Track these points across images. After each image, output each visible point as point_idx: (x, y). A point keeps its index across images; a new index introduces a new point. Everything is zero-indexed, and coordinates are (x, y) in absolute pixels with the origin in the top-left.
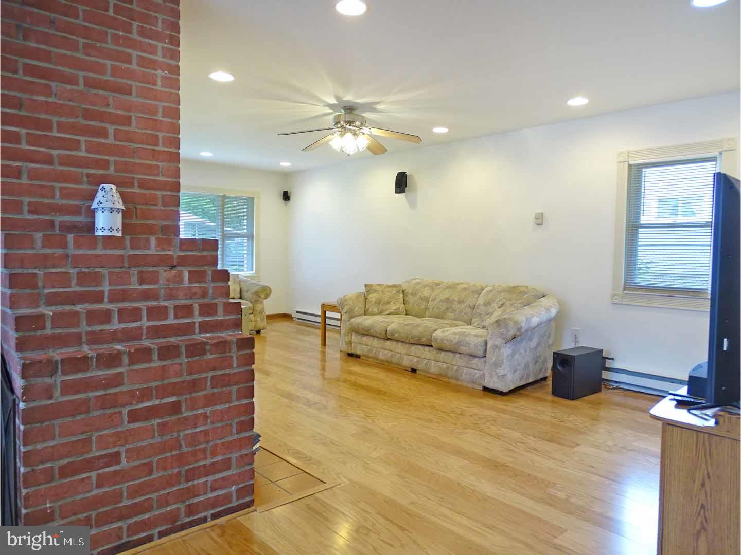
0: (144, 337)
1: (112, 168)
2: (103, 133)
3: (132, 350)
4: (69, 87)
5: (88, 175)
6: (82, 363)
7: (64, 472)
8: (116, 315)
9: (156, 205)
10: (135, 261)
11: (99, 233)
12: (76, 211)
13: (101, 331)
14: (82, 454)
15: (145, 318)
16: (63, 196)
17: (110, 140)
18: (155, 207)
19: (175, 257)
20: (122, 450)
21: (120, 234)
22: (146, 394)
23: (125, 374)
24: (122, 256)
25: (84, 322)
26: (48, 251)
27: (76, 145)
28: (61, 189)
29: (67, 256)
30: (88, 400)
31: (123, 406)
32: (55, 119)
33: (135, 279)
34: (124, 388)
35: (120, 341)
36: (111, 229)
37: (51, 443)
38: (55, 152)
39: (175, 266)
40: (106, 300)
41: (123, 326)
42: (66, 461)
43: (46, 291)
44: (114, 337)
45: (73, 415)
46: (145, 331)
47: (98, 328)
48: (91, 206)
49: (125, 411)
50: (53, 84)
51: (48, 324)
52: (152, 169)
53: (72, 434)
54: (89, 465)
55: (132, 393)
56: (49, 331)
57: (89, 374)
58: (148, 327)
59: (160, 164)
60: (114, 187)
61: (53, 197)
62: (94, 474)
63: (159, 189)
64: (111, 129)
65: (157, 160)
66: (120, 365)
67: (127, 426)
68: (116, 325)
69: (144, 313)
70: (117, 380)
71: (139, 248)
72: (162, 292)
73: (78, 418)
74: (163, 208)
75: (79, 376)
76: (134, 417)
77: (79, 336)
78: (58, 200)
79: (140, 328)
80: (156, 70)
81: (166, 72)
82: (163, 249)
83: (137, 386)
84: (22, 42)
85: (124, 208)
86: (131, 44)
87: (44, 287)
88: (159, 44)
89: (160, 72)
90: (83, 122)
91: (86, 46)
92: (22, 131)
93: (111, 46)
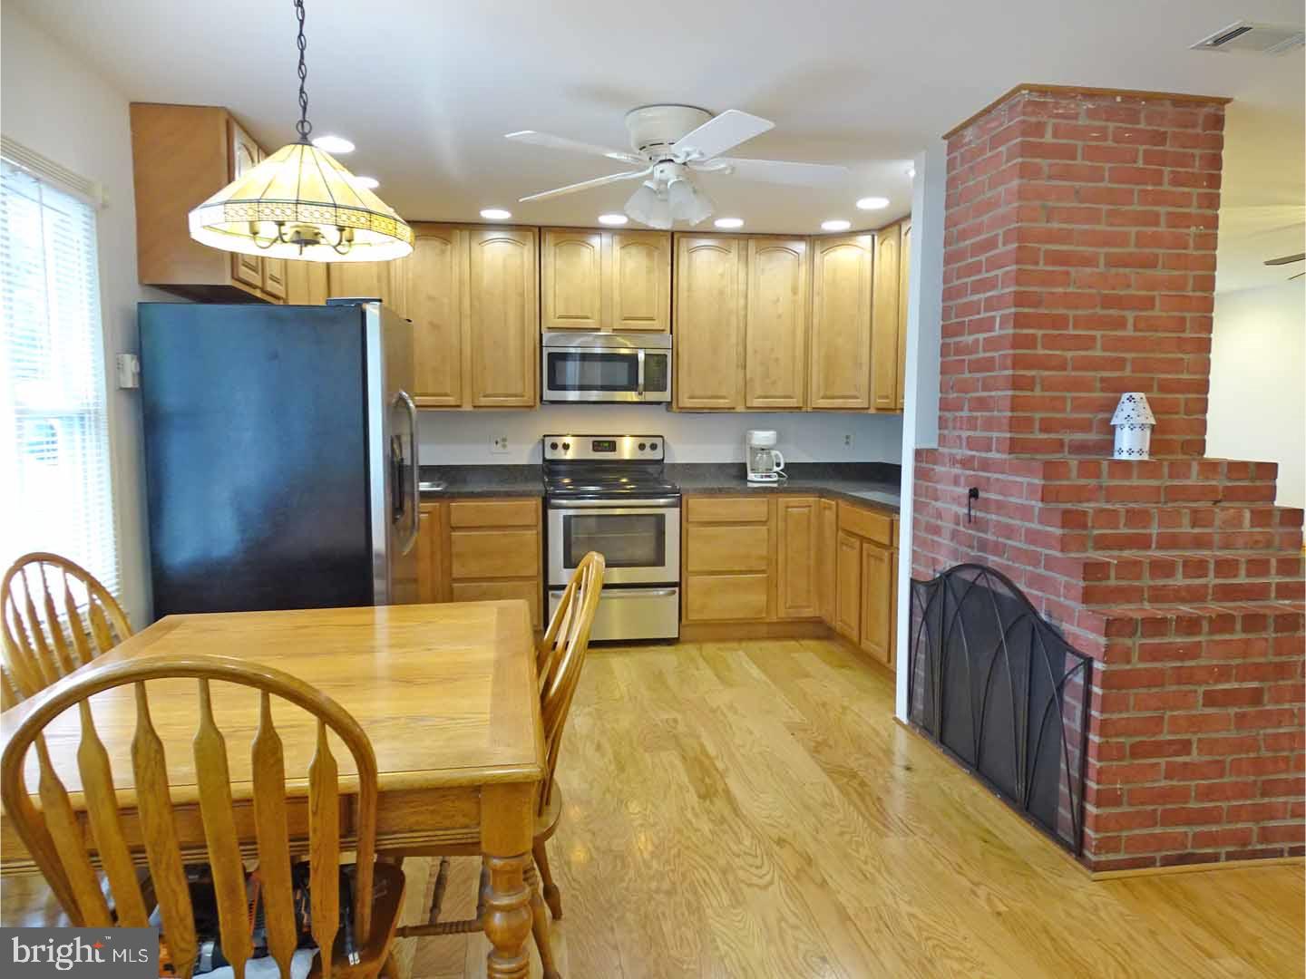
0: (1210, 597)
1: (1129, 368)
2: (1121, 324)
3: (1214, 616)
4: (1088, 270)
5: (1103, 380)
6: (1156, 625)
7: (1136, 751)
8: (1181, 569)
9: (1177, 413)
10: (1174, 494)
12: (1085, 426)
13: (1164, 586)
14: (1155, 734)
15: (1212, 574)
16: (1074, 409)
17: (1129, 332)
18: (1176, 417)
19: (1221, 488)
20: (1194, 738)
21: (1146, 457)
22: (1224, 674)
23: (1204, 644)
24: (1158, 488)
25: (1147, 574)
26: (1082, 482)
27: (1089, 342)
28: (1074, 399)
29: (1101, 487)
30: (1162, 672)
31: (1199, 683)
32: (1071, 313)
33: (1186, 520)
34: (1203, 662)
35: (1183, 601)
36: (1131, 452)
37: (1125, 715)
38: (1069, 354)
39: (1220, 501)
40: (1154, 546)
41: (1189, 582)
42: (1138, 739)
43: (1096, 532)
44: (1178, 596)
45: (1149, 686)
46: (1210, 591)
47: (1160, 582)
48: (1110, 420)
49: (1201, 689)
50: (1072, 270)
51: (1113, 574)
52: (1176, 365)
53: (1147, 709)
54: (1158, 749)
55: (1210, 669)
56: (1112, 582)
57: (1166, 640)
58: (1215, 586)
59: (1185, 357)
60: (1142, 395)
61: (1063, 410)
62: (1162, 761)
63: (1182, 392)
64: (1130, 316)
65: (1183, 351)
66: (1199, 633)
67: (1200, 710)
68: (1179, 580)
69: (1212, 566)
70: (1192, 652)
71: (1178, 477)
72: (1216, 538)
73: (1154, 690)
74: (1185, 417)
75: (1156, 640)
76: (1211, 699)
77: (1140, 590)
78: (1069, 414)
79: (1206, 586)
80: (1189, 227)
81: (1202, 227)
82: (1207, 478)
83: (1215, 662)
84: (1044, 225)
85: (1154, 423)
86: (1160, 199)
87: (1093, 527)
88: (1195, 191)
89: (1193, 229)
90: (1100, 311)
91: (1110, 213)
92: (1040, 333)
93: (1136, 207)
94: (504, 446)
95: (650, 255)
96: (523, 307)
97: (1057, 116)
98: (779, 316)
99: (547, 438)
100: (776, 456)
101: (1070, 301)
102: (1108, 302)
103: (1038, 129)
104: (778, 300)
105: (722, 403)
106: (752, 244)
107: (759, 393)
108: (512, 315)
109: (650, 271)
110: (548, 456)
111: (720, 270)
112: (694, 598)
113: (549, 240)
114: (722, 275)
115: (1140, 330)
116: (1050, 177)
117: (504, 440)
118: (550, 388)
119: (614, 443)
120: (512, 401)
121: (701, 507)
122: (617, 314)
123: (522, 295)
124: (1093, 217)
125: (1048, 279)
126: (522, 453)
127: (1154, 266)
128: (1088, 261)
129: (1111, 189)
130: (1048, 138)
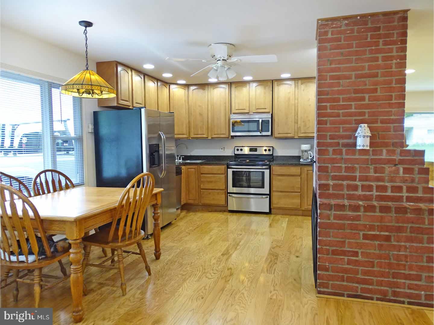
0: (374, 200)
1: (367, 115)
2: (363, 99)
3: (366, 205)
4: (348, 81)
5: (355, 120)
7: (334, 253)
8: (360, 188)
9: (390, 131)
10: (374, 161)
11: (358, 148)
12: (349, 137)
13: (353, 194)
14: (341, 247)
15: (375, 191)
16: (344, 131)
17: (367, 102)
18: (390, 133)
19: (397, 160)
20: (360, 251)
21: (368, 148)
22: (372, 228)
23: (362, 216)
24: (368, 159)
25: (346, 190)
26: (334, 157)
27: (350, 107)
28: (343, 127)
29: (342, 158)
30: (344, 224)
31: (361, 230)
32: (341, 97)
33: (372, 171)
34: (361, 223)
35: (362, 200)
36: (363, 146)
37: (329, 239)
38: (341, 111)
39: (397, 165)
40: (357, 180)
41: (364, 193)
42: (334, 248)
43: (332, 174)
44: (359, 198)
45: (338, 229)
46: (374, 197)
47: (352, 193)
48: (355, 134)
49: (361, 233)
50: (341, 81)
51: (331, 189)
52: (389, 113)
53: (338, 238)
54: (344, 253)
55: (365, 226)
56: (331, 191)
57: (345, 213)
58: (376, 195)
59: (393, 110)
60: (366, 125)
61: (339, 131)
62: (346, 258)
63: (392, 123)
64: (367, 96)
65: (391, 108)
66: (359, 211)
67: (361, 241)
68: (360, 192)
69: (375, 188)
70: (358, 218)
71: (376, 155)
72: (387, 178)
73: (340, 231)
74: (394, 133)
75: (341, 213)
76: (365, 237)
77: (343, 195)
78: (341, 133)
79: (372, 195)
80: (392, 60)
81: (398, 60)
82: (390, 156)
83: (368, 223)
84: (329, 66)
85: (371, 135)
86: (379, 51)
88: (394, 47)
89: (394, 61)
90: (354, 95)
91: (356, 59)
92: (328, 104)
93: (368, 56)
94: (224, 150)
95: (265, 88)
96: (226, 106)
97: (333, 28)
99: (236, 148)
100: (310, 153)
101: (340, 92)
102: (356, 91)
103: (326, 33)
105: (289, 135)
106: (300, 82)
107: (302, 132)
108: (222, 109)
109: (265, 93)
110: (235, 153)
111: (289, 91)
113: (233, 86)
114: (290, 93)
115: (371, 101)
116: (330, 49)
117: (224, 148)
118: (232, 132)
119: (257, 149)
120: (222, 136)
122: (254, 108)
123: (225, 103)
124: (350, 61)
125: (331, 85)
126: (229, 152)
127: (377, 76)
128: (349, 77)
129: (357, 50)
130: (330, 36)
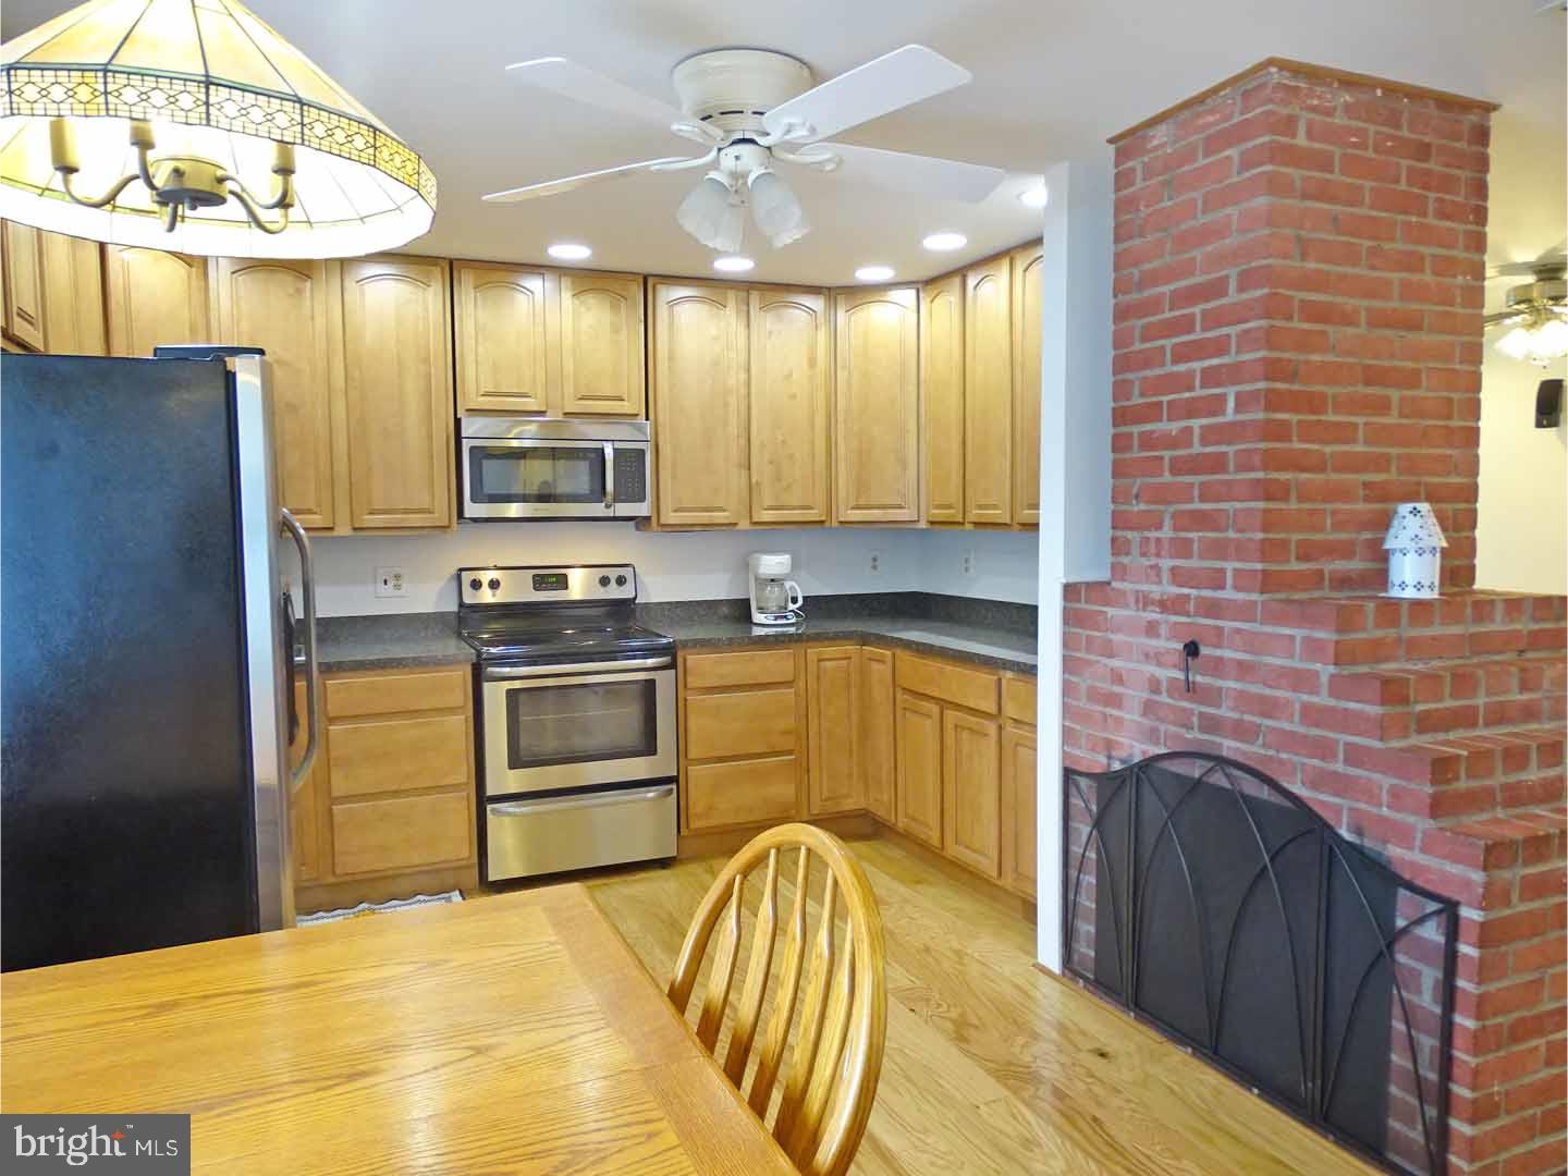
1: (1394, 468)
2: (1383, 406)
4: (1348, 331)
5: (1366, 485)
7: (1514, 1033)
8: (1535, 757)
9: (1446, 530)
11: (1395, 593)
12: (1346, 551)
13: (1518, 781)
14: (1534, 1005)
16: (1336, 527)
17: (1395, 417)
19: (1525, 633)
21: (1436, 595)
24: (1465, 637)
25: (1499, 767)
27: (1350, 433)
28: (1334, 513)
29: (1407, 639)
32: (1330, 391)
33: (1514, 682)
35: (1539, 801)
36: (1419, 586)
37: (1504, 983)
38: (1329, 449)
39: (1523, 651)
40: (1482, 722)
41: (1543, 774)
42: (1516, 1015)
43: (1420, 707)
44: (1534, 794)
45: (1530, 937)
47: (1513, 777)
48: (1382, 540)
50: (1330, 329)
51: (1463, 771)
52: (1445, 464)
53: (1526, 970)
54: (1540, 1025)
56: (1466, 783)
57: (1548, 866)
59: (1453, 452)
60: (1424, 507)
61: (1323, 529)
63: (1450, 500)
64: (1395, 395)
65: (1451, 446)
68: (1534, 773)
71: (1482, 620)
73: (1535, 941)
74: (1454, 535)
75: (1540, 868)
77: (1492, 791)
78: (1330, 534)
79: (1561, 778)
80: (1455, 276)
81: (1468, 277)
82: (1512, 621)
84: (1298, 264)
85: (1445, 544)
86: (1424, 235)
87: (1416, 702)
88: (1460, 227)
89: (1460, 279)
90: (1362, 389)
91: (1373, 252)
92: (1294, 418)
93: (1399, 246)
94: (398, 587)
95: (615, 308)
96: (428, 376)
97: (1313, 109)
98: (793, 397)
99: (464, 573)
100: (792, 588)
101: (1331, 374)
102: (1372, 377)
103: (1289, 125)
104: (790, 375)
105: (719, 517)
106: (755, 297)
107: (767, 503)
108: (412, 387)
109: (616, 330)
110: (467, 600)
111: (714, 332)
112: (698, 798)
113: (466, 281)
114: (716, 338)
115: (1406, 417)
116: (1305, 196)
117: (397, 577)
118: (473, 500)
119: (565, 576)
120: (415, 520)
121: (704, 666)
122: (569, 389)
123: (426, 360)
124: (1351, 257)
125: (1304, 343)
126: (427, 595)
127: (1418, 327)
128: (1348, 319)
129: (1374, 219)
130: (1301, 140)
